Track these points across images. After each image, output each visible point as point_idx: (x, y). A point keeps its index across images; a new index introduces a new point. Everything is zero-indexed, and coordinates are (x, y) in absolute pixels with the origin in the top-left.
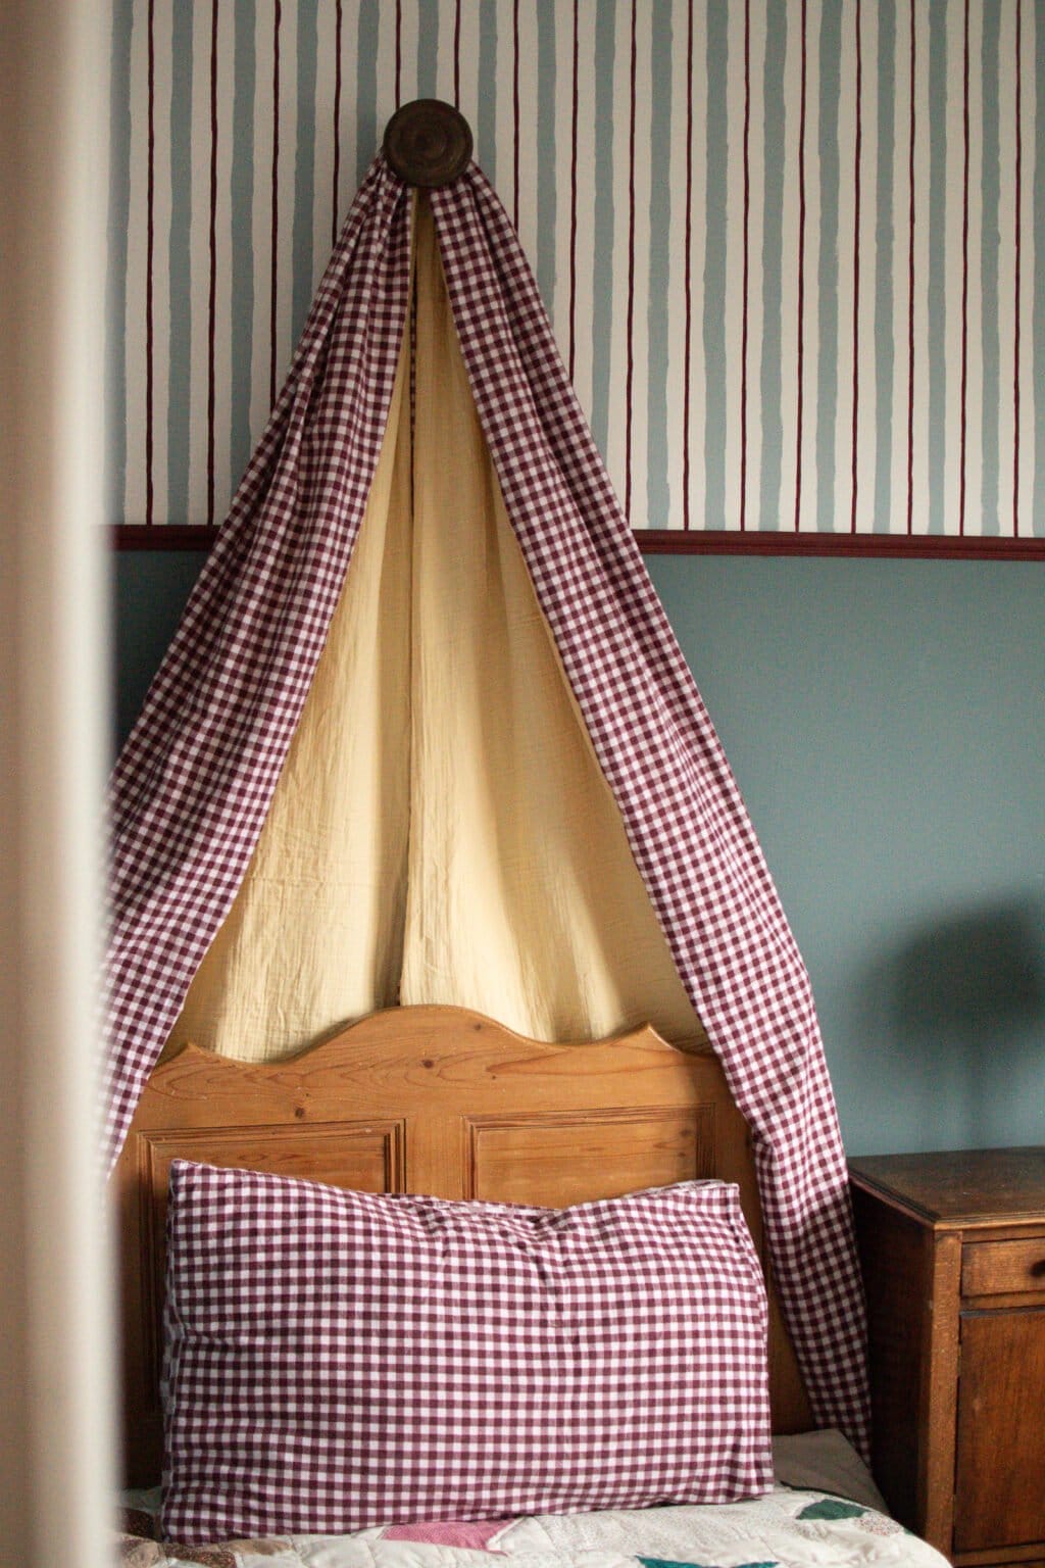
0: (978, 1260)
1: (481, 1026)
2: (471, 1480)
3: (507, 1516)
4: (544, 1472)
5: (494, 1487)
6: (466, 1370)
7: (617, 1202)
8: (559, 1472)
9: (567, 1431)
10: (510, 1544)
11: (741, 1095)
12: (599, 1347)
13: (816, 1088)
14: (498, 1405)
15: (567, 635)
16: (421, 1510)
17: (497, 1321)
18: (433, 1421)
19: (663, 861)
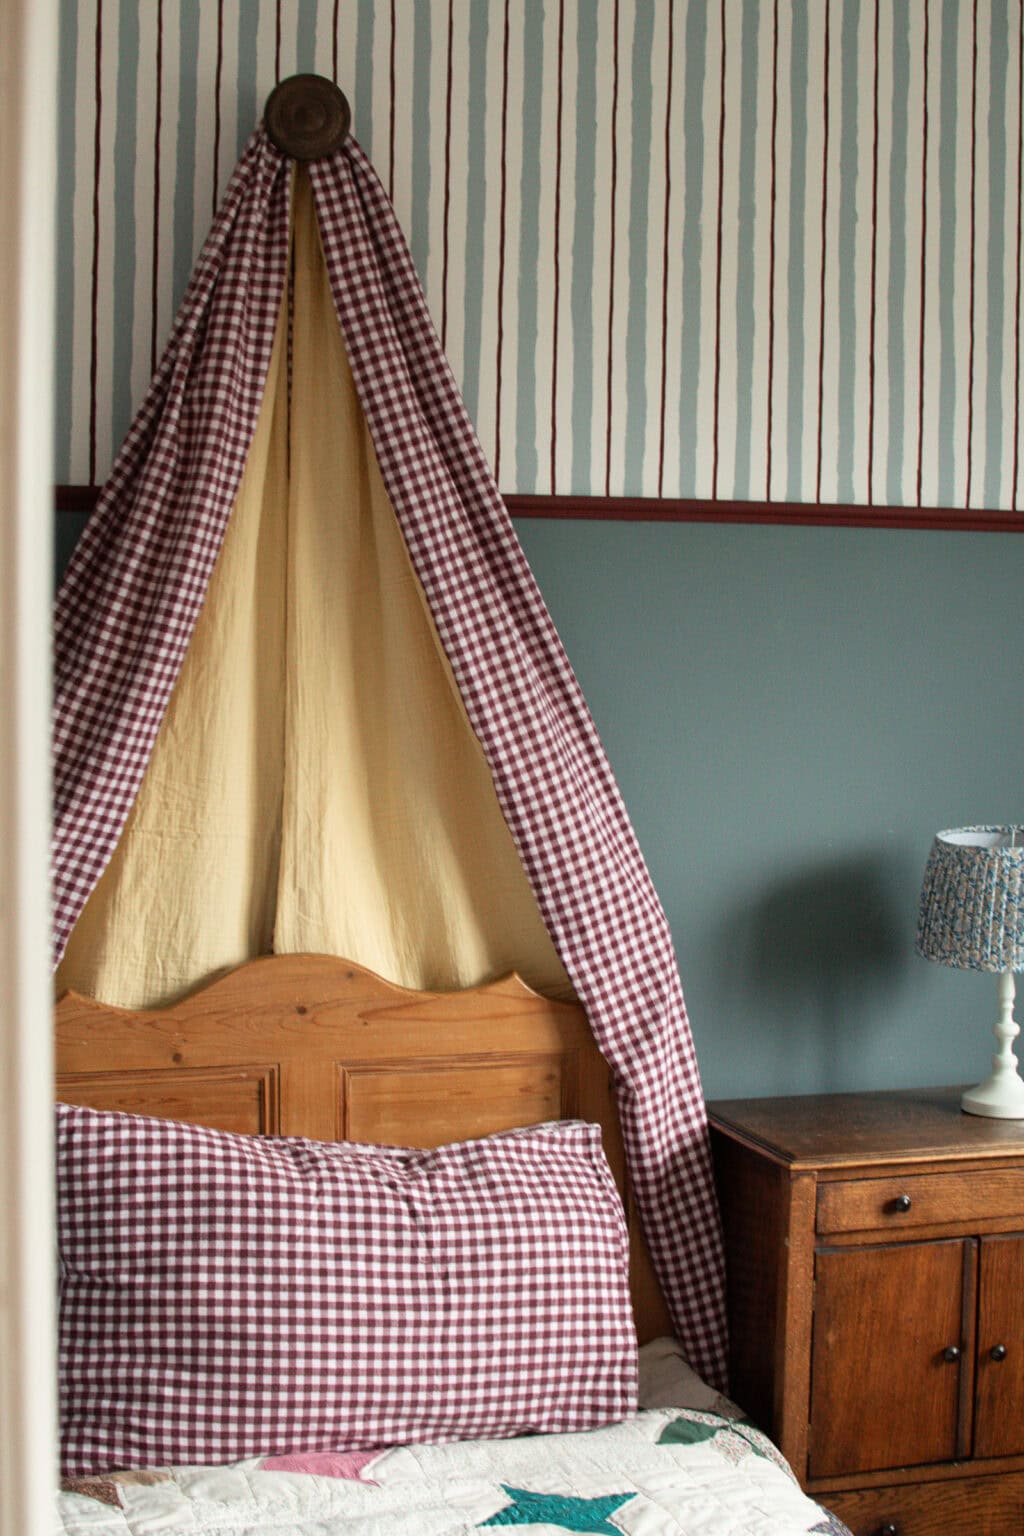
0: (832, 1198)
1: (353, 974)
2: (345, 1412)
3: (379, 1446)
4: (415, 1404)
5: (367, 1418)
6: (340, 1306)
7: (484, 1143)
8: (429, 1403)
9: (437, 1364)
10: (382, 1473)
11: (604, 1041)
12: (468, 1282)
13: (676, 1034)
14: (371, 1339)
15: (439, 595)
16: (297, 1441)
17: (369, 1258)
18: (309, 1355)
19: (531, 814)
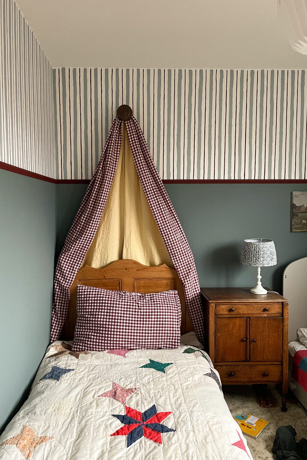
0: (218, 308)
1: (135, 263)
2: (124, 343)
3: (131, 349)
4: (137, 342)
5: (128, 344)
6: (123, 323)
7: (157, 294)
8: (139, 342)
9: (141, 334)
10: (129, 355)
11: (180, 276)
12: (147, 320)
13: (194, 275)
14: (129, 329)
16: (115, 347)
17: (129, 314)
18: (117, 332)
19: (165, 235)
